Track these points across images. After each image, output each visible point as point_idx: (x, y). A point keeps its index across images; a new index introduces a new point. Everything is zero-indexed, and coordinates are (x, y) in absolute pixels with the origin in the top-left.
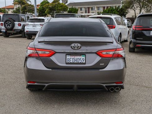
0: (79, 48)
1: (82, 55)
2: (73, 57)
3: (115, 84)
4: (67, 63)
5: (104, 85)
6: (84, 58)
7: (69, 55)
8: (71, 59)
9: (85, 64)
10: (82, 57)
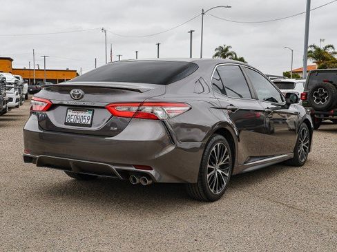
0: (80, 97)
1: (89, 110)
2: (76, 114)
3: (134, 169)
4: (66, 124)
5: (114, 168)
6: (91, 115)
7: (71, 109)
8: (73, 117)
9: (90, 126)
10: (88, 114)
